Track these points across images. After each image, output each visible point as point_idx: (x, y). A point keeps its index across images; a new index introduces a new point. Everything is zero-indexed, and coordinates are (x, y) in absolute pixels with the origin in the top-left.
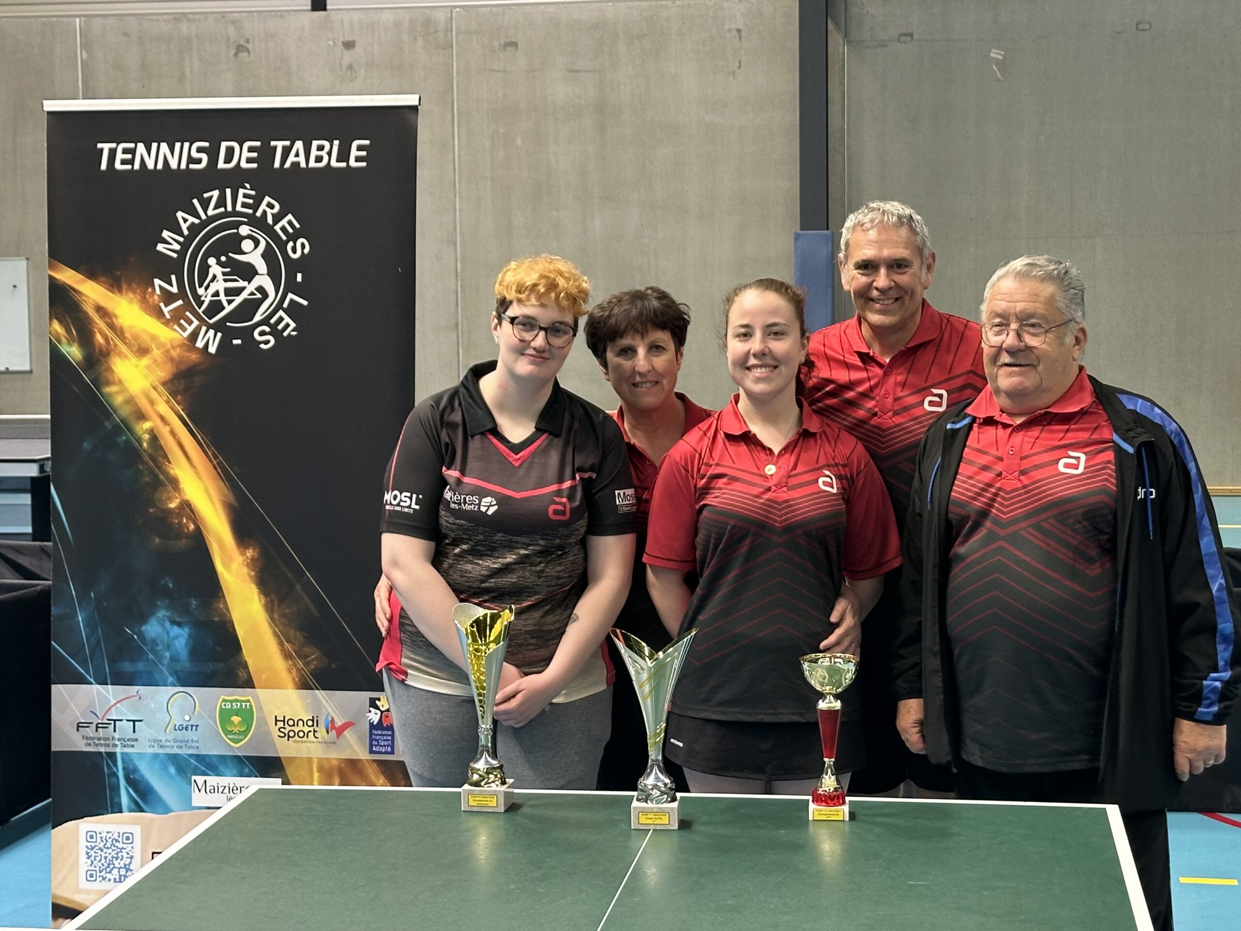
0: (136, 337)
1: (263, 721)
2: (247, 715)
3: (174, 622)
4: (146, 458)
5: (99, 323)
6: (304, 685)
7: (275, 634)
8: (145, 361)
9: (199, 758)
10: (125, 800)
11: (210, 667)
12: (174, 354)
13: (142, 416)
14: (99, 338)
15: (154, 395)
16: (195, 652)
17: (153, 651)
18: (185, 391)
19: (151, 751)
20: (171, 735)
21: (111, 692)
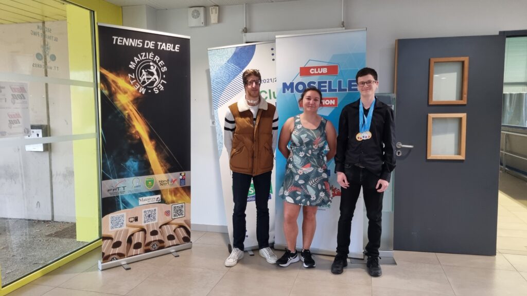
0: (123, 89)
1: (156, 182)
2: (152, 181)
3: (134, 161)
4: (126, 120)
5: (113, 85)
6: (166, 172)
7: (159, 162)
8: (126, 95)
9: (141, 193)
10: (121, 207)
11: (143, 171)
12: (134, 93)
13: (125, 109)
14: (113, 89)
15: (129, 104)
16: (140, 168)
17: (129, 169)
18: (137, 103)
19: (128, 194)
20: (133, 189)
21: (117, 181)
